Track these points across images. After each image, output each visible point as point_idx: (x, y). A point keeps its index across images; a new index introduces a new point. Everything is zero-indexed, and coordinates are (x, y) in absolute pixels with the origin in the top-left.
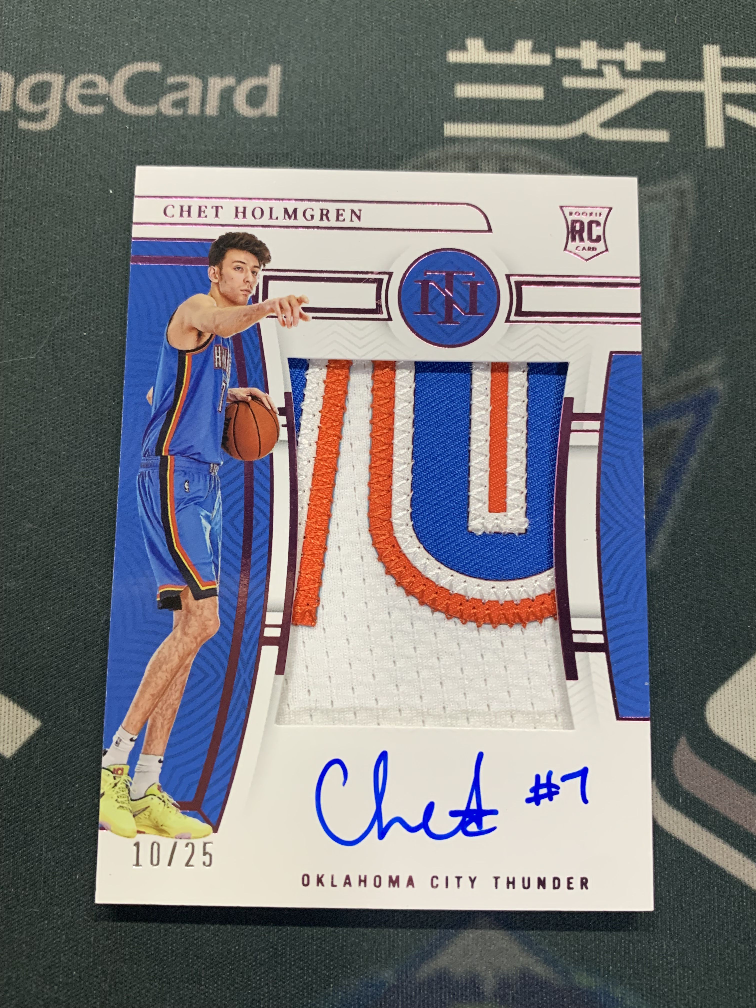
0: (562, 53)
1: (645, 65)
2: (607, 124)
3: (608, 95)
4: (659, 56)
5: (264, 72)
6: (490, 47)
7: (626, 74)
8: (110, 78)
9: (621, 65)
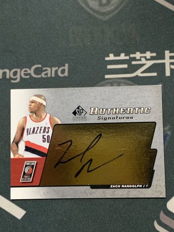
0: (132, 56)
1: (151, 57)
2: (142, 72)
3: (142, 65)
4: (154, 54)
5: (64, 66)
6: (115, 56)
7: (147, 60)
8: (30, 69)
9: (145, 57)
